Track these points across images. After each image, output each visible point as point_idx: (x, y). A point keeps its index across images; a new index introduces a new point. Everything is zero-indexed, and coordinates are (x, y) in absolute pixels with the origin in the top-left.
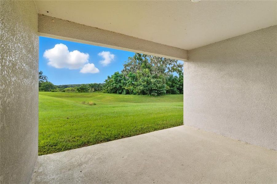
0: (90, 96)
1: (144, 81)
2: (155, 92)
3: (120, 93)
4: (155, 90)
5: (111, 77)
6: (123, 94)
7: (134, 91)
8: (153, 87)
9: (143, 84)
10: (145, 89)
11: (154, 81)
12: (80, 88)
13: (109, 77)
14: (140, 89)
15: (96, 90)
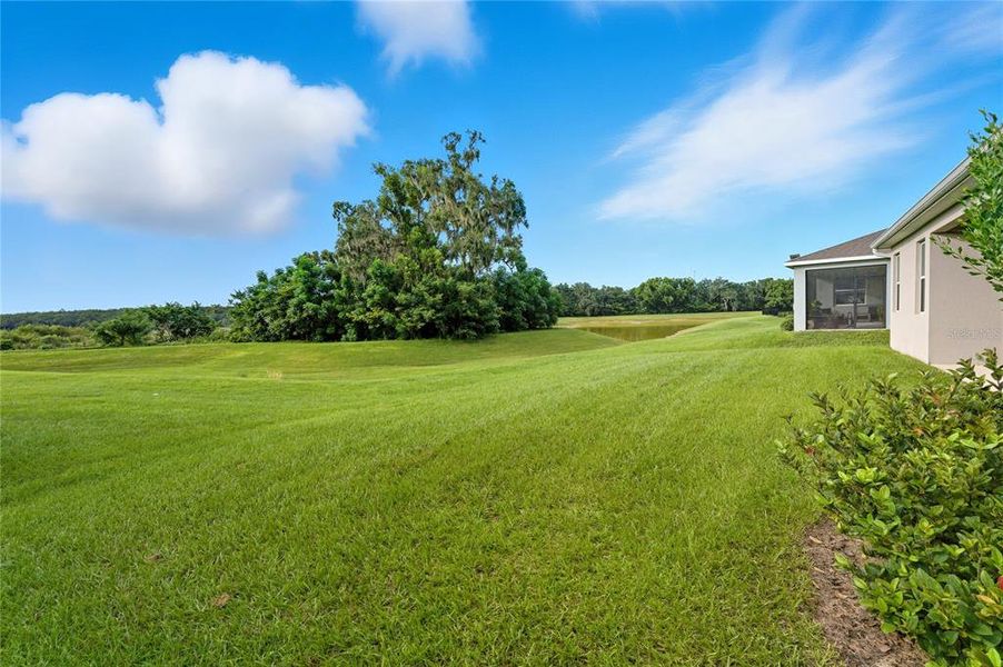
0: (184, 358)
1: (434, 290)
2: (469, 327)
3: (335, 337)
4: (474, 319)
5: (271, 275)
6: (347, 340)
7: (399, 328)
8: (465, 311)
9: (431, 300)
10: (438, 318)
11: (470, 288)
12: (113, 328)
13: (262, 277)
14: (421, 318)
15: (178, 333)
